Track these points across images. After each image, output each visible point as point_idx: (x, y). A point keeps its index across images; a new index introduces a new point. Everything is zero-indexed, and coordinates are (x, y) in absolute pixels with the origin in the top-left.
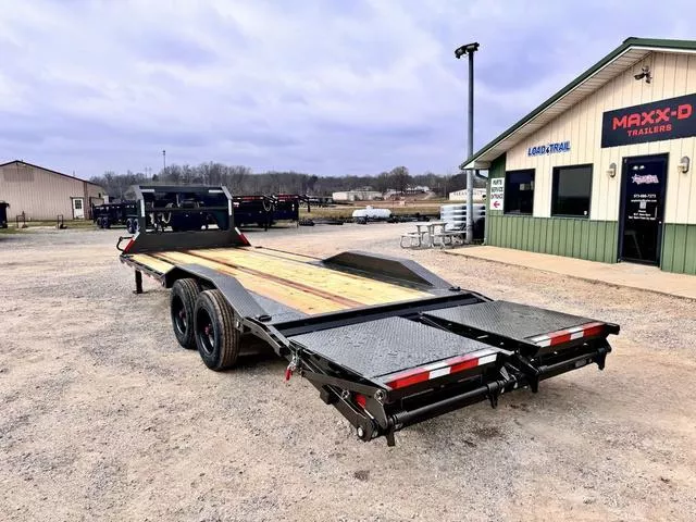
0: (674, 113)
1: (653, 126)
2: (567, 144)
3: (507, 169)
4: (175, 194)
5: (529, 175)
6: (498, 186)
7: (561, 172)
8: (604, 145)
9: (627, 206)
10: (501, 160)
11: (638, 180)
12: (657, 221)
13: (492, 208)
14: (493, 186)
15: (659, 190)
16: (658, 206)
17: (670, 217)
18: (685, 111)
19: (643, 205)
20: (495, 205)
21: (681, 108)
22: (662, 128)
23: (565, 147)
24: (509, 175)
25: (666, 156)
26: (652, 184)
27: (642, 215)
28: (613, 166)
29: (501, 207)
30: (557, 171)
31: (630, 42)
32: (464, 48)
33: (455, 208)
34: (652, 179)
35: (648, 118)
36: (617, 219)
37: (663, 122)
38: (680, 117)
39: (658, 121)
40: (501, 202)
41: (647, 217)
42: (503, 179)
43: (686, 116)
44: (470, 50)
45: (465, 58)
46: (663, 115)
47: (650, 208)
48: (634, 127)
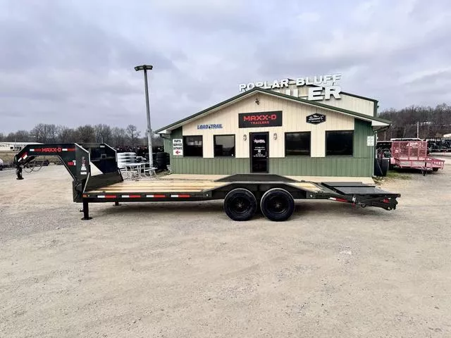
0: (269, 117)
1: (262, 121)
3: (184, 135)
5: (200, 138)
6: (178, 143)
8: (240, 127)
9: (253, 152)
11: (256, 141)
12: (265, 158)
13: (175, 154)
14: (174, 143)
15: (266, 145)
16: (266, 151)
17: (271, 155)
18: (274, 117)
19: (259, 151)
20: (177, 152)
21: (272, 115)
22: (265, 122)
23: (220, 126)
24: (185, 138)
25: (268, 133)
26: (263, 143)
27: (260, 155)
28: (245, 136)
29: (181, 154)
30: (215, 136)
31: (256, 88)
34: (262, 141)
35: (259, 118)
36: (249, 157)
37: (265, 120)
39: (263, 119)
40: (181, 151)
41: (262, 156)
42: (182, 140)
44: (146, 68)
46: (265, 117)
47: (262, 152)
48: (253, 121)
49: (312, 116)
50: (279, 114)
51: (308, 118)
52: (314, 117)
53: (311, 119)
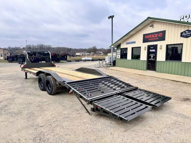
0: (158, 35)
1: (154, 38)
2: (135, 42)
3: (121, 48)
4: (36, 53)
5: (126, 49)
6: (119, 52)
7: (134, 49)
8: (143, 42)
9: (149, 57)
10: (120, 45)
11: (151, 51)
12: (155, 60)
13: (117, 57)
14: (118, 52)
15: (155, 53)
16: (155, 57)
17: (158, 60)
18: (161, 35)
19: (152, 57)
20: (118, 56)
21: (160, 34)
22: (156, 39)
23: (134, 42)
24: (121, 49)
25: (157, 45)
26: (154, 52)
27: (152, 59)
28: (145, 47)
29: (120, 57)
30: (132, 48)
31: (149, 18)
32: (110, 17)
33: (109, 57)
34: (154, 50)
35: (153, 36)
36: (146, 60)
37: (156, 37)
38: (160, 36)
39: (155, 37)
40: (120, 56)
41: (153, 59)
42: (120, 50)
43: (161, 36)
44: (112, 17)
45: (111, 19)
46: (156, 35)
48: (150, 38)
49: (185, 32)
50: (164, 32)
51: (182, 33)
52: (186, 33)
53: (184, 34)
